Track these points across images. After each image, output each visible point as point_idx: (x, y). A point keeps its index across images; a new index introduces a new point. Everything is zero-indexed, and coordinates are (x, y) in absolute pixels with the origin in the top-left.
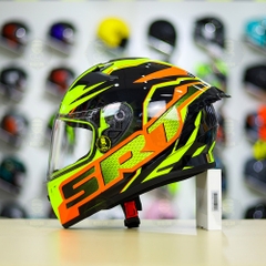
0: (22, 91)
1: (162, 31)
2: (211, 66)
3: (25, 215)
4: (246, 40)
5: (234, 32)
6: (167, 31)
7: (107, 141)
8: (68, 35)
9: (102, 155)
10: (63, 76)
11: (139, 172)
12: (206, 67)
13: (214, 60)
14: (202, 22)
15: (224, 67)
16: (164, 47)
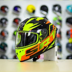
0: (6, 25)
1: (44, 8)
2: (58, 18)
3: (7, 58)
4: (67, 11)
5: (63, 9)
6: (45, 8)
7: (42, 38)
8: (19, 9)
9: (40, 42)
10: (18, 21)
11: (47, 47)
12: (56, 18)
13: (58, 16)
14: (55, 6)
15: (61, 18)
16: (45, 13)
